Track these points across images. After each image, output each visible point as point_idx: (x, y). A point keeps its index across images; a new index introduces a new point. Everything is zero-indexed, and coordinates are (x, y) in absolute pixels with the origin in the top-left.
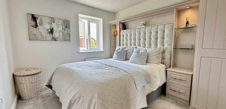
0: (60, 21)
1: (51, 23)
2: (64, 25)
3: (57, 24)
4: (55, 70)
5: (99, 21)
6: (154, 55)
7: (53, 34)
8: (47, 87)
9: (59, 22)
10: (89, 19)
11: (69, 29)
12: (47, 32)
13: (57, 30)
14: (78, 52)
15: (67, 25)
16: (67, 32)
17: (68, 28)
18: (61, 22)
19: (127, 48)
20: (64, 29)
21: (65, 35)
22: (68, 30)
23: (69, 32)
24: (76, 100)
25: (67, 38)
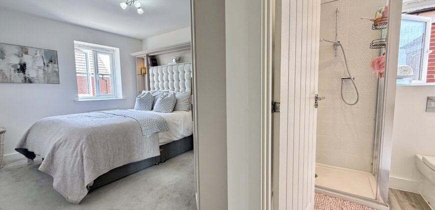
0: (38, 52)
1: (21, 56)
2: (46, 58)
3: (33, 57)
4: (32, 127)
5: (114, 51)
6: (184, 101)
7: (26, 72)
8: (18, 153)
9: (36, 54)
10: (95, 48)
11: (55, 65)
12: (13, 69)
13: (33, 65)
14: (74, 101)
15: (52, 57)
16: (52, 69)
17: (55, 63)
18: (41, 53)
19: (155, 93)
20: (46, 65)
21: (48, 73)
22: (54, 67)
23: (57, 70)
24: (61, 144)
25: (53, 78)
